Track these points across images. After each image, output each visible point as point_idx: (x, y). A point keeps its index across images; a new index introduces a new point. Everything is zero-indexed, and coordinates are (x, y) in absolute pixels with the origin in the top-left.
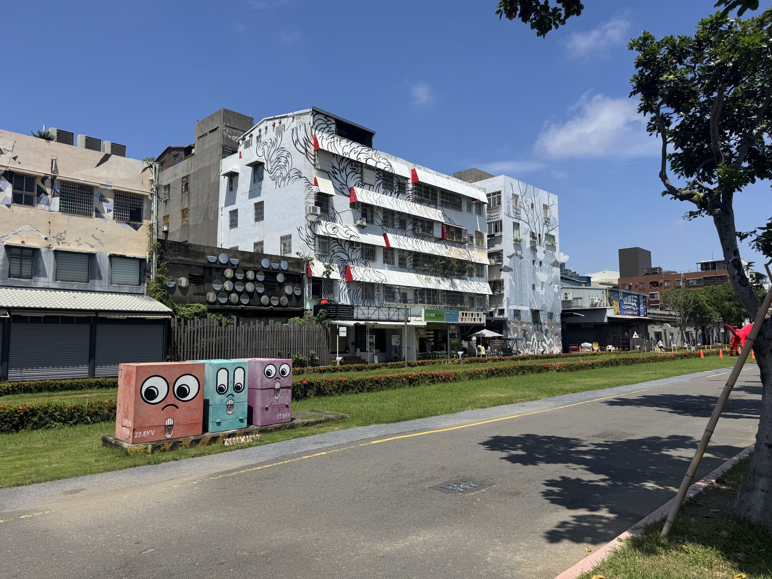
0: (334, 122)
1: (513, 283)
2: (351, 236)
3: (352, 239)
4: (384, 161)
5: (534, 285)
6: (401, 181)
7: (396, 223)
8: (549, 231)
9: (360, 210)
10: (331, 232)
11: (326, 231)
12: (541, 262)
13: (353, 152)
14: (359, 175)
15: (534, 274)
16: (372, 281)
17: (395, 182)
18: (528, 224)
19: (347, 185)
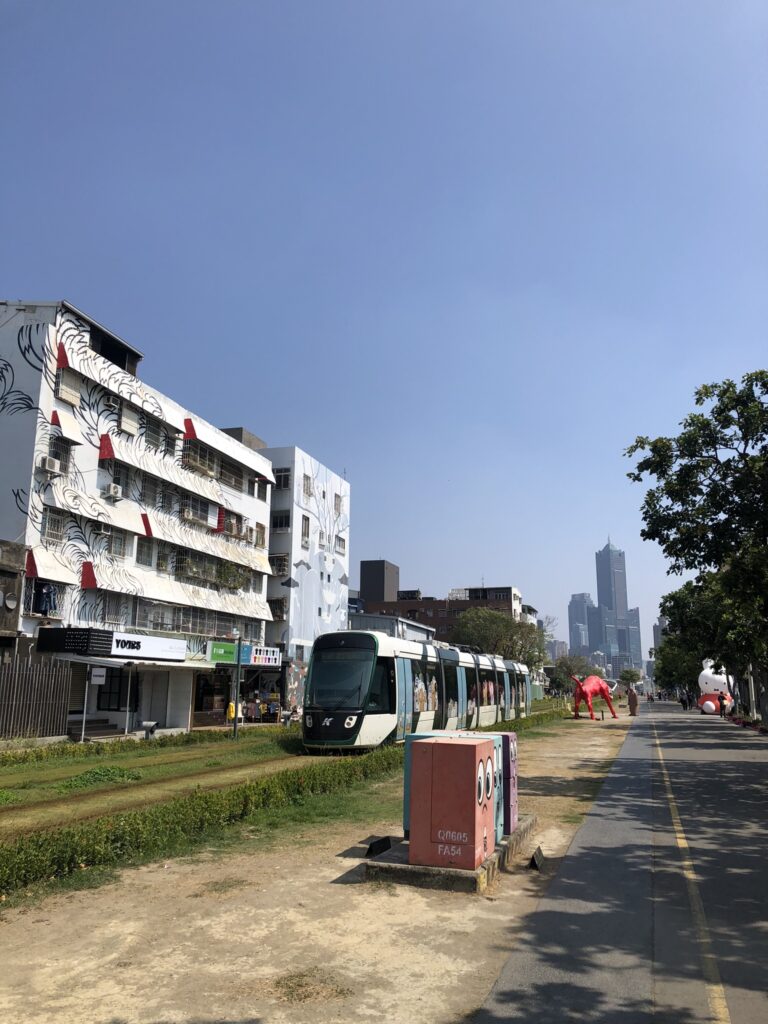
0: (89, 329)
1: (298, 605)
2: (99, 514)
3: (101, 519)
4: (152, 400)
5: (320, 609)
6: (171, 435)
7: (158, 499)
8: (340, 531)
9: (112, 473)
10: (72, 504)
11: (64, 502)
12: (329, 576)
13: (112, 380)
14: (115, 417)
15: (321, 592)
16: (124, 591)
17: (162, 434)
18: (318, 519)
19: (97, 430)
